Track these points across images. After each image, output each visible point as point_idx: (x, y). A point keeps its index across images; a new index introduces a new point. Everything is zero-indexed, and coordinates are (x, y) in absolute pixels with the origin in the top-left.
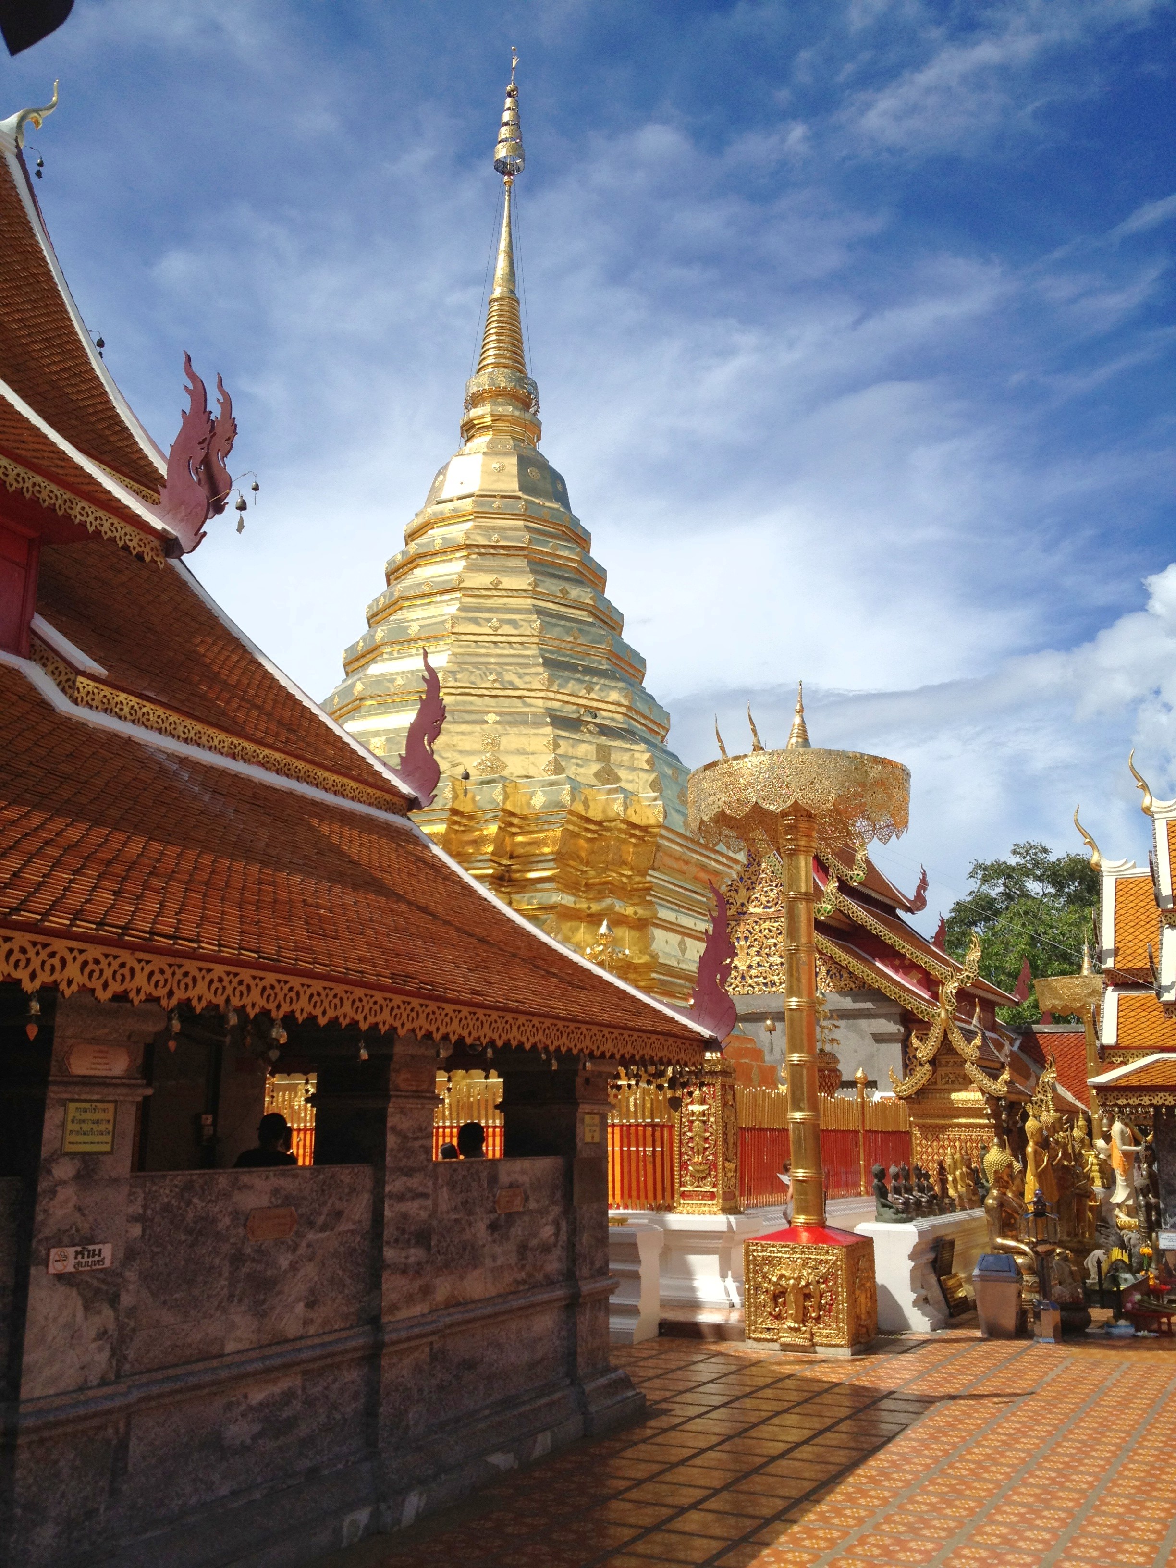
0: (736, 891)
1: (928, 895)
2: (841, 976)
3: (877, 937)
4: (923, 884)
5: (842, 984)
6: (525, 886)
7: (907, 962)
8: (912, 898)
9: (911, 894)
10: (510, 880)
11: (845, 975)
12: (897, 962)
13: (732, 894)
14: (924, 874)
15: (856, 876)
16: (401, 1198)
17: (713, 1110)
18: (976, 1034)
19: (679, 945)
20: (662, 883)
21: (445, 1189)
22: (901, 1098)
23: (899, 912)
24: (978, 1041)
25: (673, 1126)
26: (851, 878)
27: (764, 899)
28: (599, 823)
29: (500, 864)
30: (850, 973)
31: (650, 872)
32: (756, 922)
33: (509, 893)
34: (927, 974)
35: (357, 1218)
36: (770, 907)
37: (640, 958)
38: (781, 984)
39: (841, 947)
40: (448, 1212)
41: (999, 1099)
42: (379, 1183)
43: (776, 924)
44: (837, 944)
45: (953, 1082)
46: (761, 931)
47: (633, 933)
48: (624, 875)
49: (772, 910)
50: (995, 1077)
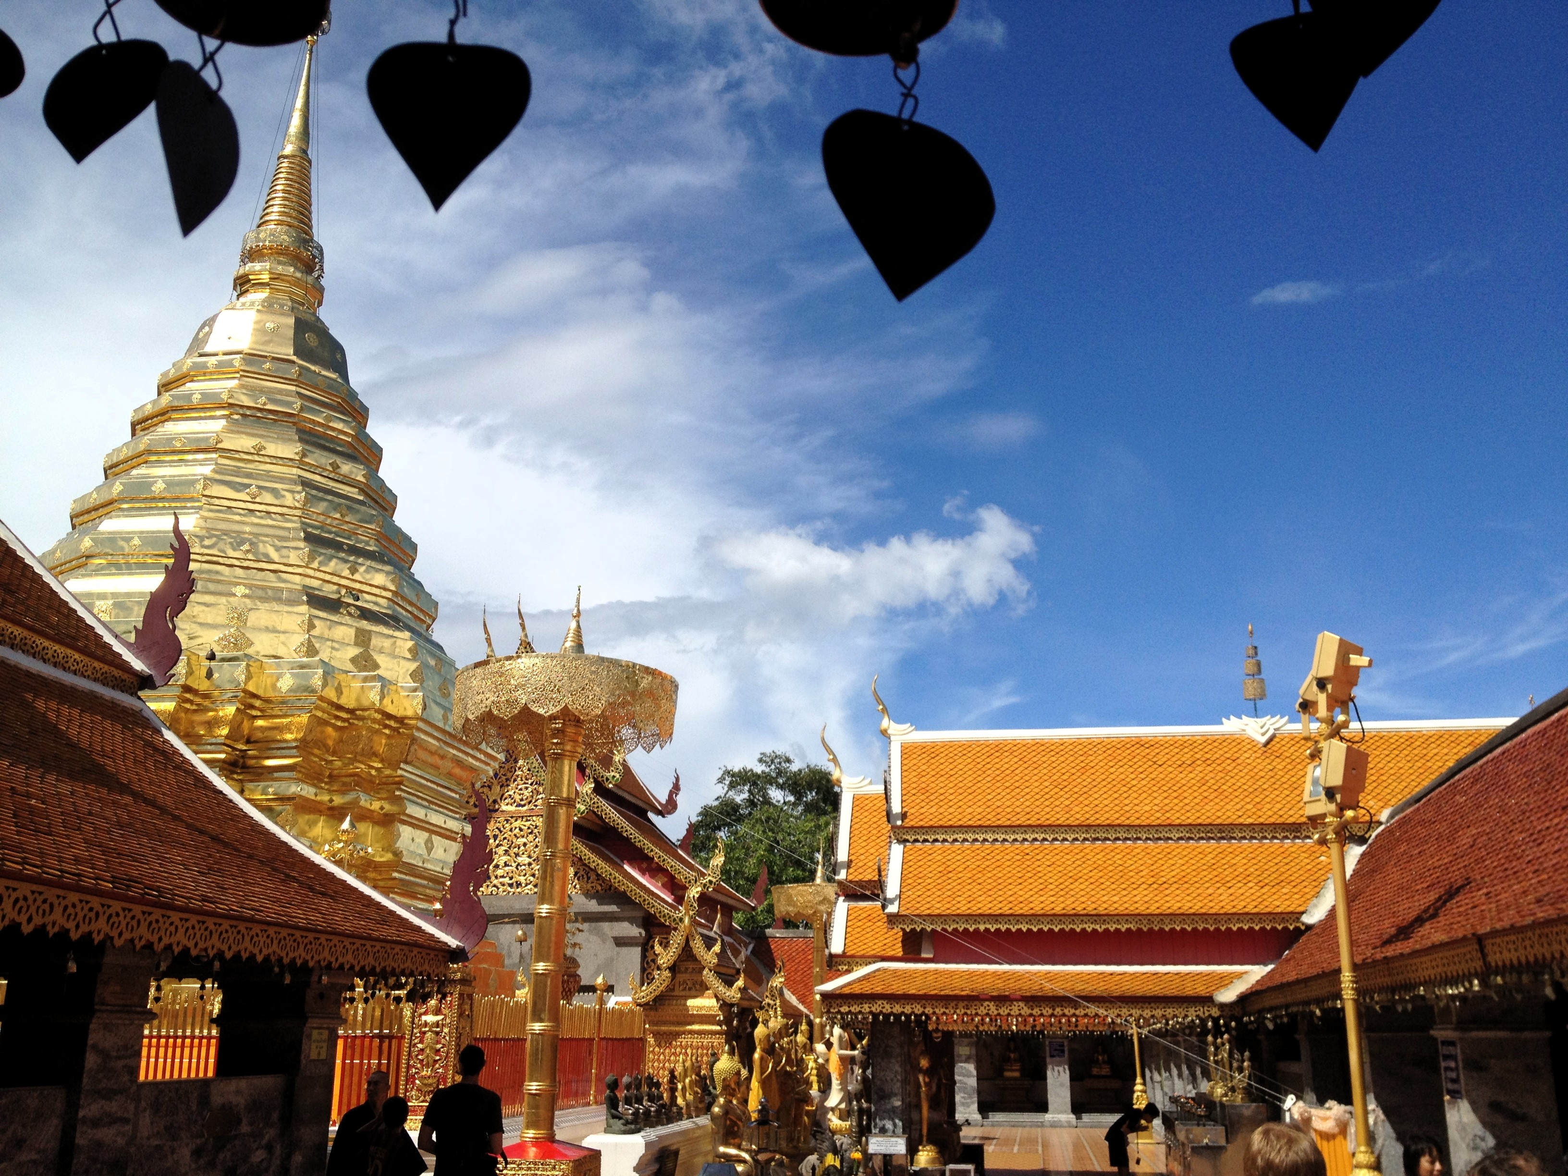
0: (490, 787)
1: (680, 799)
2: (589, 878)
3: (627, 839)
4: (676, 787)
5: (589, 885)
6: (262, 774)
7: (654, 866)
8: (664, 802)
9: (663, 797)
10: (244, 767)
11: (593, 877)
12: (645, 865)
13: (486, 790)
14: (677, 779)
15: (613, 775)
16: (96, 1123)
17: (448, 1021)
18: (716, 940)
19: (426, 844)
20: (413, 777)
21: (147, 1114)
22: (639, 1005)
23: (651, 815)
24: (717, 948)
25: (403, 1037)
26: (607, 779)
27: (517, 797)
28: (351, 711)
29: (234, 749)
30: (598, 875)
31: (402, 765)
32: (507, 821)
33: (241, 781)
34: (672, 878)
35: (42, 1147)
36: (524, 806)
37: (381, 856)
38: (527, 885)
39: (593, 850)
40: (148, 1138)
41: (732, 1005)
42: (72, 1106)
43: (528, 823)
44: (587, 845)
45: (690, 989)
46: (511, 830)
47: (377, 828)
48: (372, 767)
49: (525, 808)
50: (729, 983)
